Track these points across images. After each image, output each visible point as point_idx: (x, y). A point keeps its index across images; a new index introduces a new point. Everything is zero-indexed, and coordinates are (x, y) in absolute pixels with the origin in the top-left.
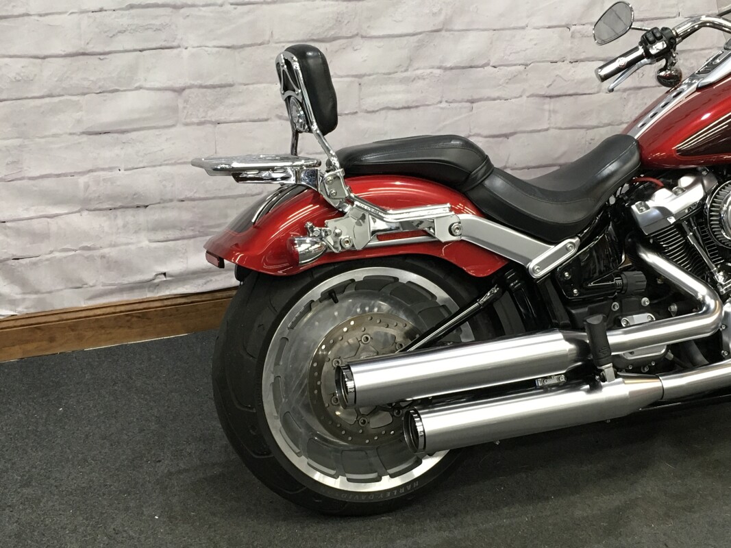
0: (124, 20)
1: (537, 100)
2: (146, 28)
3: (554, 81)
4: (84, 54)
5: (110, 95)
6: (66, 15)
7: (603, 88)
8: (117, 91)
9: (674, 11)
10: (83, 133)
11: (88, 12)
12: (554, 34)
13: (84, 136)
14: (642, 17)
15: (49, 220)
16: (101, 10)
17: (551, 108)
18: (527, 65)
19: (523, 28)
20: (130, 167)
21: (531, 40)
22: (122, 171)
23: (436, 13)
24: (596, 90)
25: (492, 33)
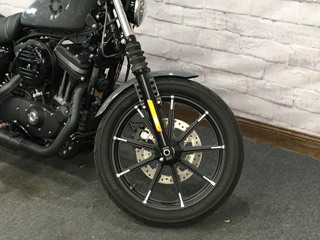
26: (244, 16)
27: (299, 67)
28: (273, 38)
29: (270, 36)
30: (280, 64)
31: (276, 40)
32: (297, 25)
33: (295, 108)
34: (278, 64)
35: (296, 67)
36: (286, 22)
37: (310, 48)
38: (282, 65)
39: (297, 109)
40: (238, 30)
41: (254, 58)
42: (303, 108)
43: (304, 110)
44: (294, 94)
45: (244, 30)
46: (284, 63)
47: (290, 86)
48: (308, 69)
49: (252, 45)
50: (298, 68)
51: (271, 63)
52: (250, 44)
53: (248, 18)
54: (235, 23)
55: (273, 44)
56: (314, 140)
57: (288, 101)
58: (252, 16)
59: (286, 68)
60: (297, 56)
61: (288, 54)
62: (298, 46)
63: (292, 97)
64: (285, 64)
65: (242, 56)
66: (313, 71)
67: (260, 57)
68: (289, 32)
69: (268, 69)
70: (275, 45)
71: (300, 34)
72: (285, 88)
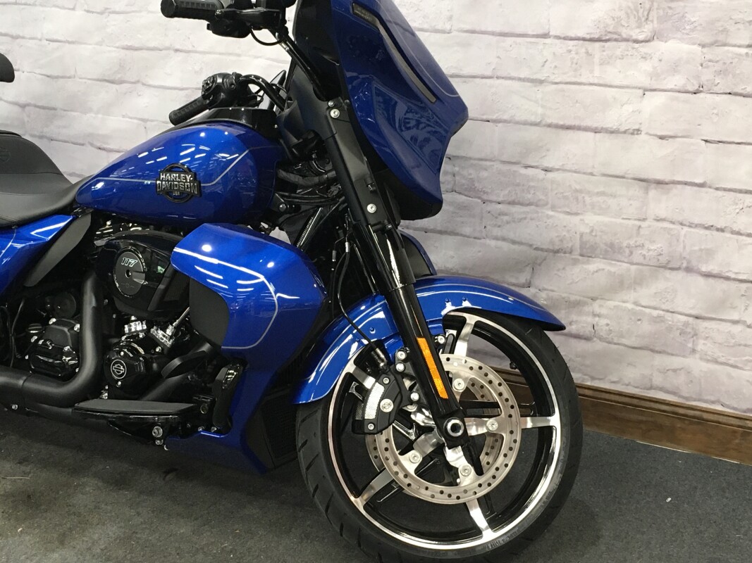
26: (488, 163)
27: (599, 257)
28: (547, 204)
29: (540, 200)
30: (563, 255)
31: (553, 208)
32: (590, 177)
33: (598, 341)
34: (559, 255)
35: (594, 259)
36: (570, 171)
37: (619, 221)
38: (567, 255)
39: (601, 343)
40: (478, 190)
41: (511, 245)
42: (612, 339)
43: (615, 344)
44: (593, 312)
45: (489, 191)
46: (570, 253)
47: (584, 297)
48: (618, 261)
49: (505, 218)
50: (599, 260)
51: (546, 253)
52: (502, 217)
53: (495, 166)
54: (470, 177)
55: (548, 215)
56: (638, 404)
57: (583, 327)
58: (504, 162)
59: (575, 262)
60: (596, 236)
61: (578, 233)
62: (598, 216)
63: (590, 319)
64: (573, 253)
65: (488, 241)
66: (628, 265)
67: (524, 241)
68: (576, 191)
69: (540, 265)
70: (552, 217)
71: (599, 194)
72: (576, 301)
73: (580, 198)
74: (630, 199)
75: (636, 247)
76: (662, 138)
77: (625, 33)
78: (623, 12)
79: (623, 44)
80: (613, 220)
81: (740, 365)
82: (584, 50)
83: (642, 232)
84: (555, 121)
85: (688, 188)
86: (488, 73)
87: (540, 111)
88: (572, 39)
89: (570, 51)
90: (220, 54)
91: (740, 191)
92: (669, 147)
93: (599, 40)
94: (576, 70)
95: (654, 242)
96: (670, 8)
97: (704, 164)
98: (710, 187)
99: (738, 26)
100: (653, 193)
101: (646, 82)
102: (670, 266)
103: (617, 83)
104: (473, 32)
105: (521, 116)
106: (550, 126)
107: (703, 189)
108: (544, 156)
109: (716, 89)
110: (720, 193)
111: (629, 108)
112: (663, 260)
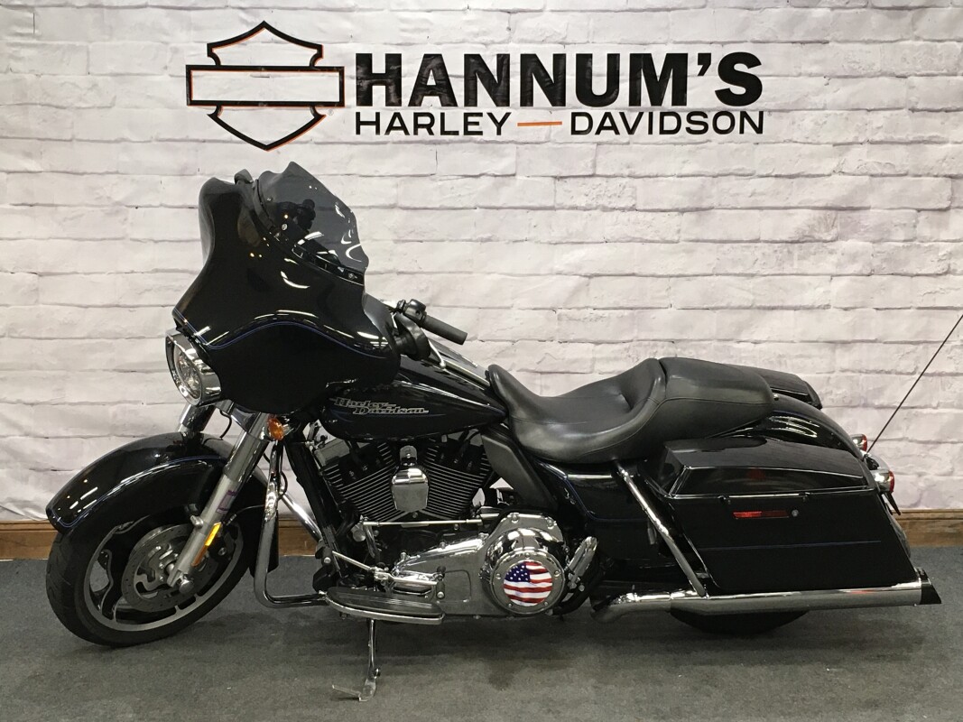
0: (150, 281)
1: (528, 375)
2: (168, 288)
3: (544, 358)
4: (118, 306)
5: (138, 341)
6: (104, 275)
7: (595, 369)
8: (144, 338)
9: (666, 302)
10: (115, 370)
11: (121, 273)
12: (541, 315)
13: (116, 374)
14: (631, 305)
15: (84, 440)
16: (132, 272)
17: (543, 384)
18: (514, 342)
19: (508, 308)
20: (151, 401)
21: (516, 319)
22: (145, 405)
23: (422, 291)
24: (589, 370)
25: (476, 311)
73: (783, 362)
74: (821, 358)
75: (826, 393)
76: (846, 309)
77: (817, 236)
78: (815, 222)
79: (816, 244)
80: (809, 375)
81: (905, 472)
82: (786, 250)
83: (831, 382)
84: (763, 305)
85: (864, 344)
86: (711, 272)
87: (752, 297)
88: (777, 242)
89: (776, 251)
90: (450, 272)
91: (902, 343)
92: (851, 316)
93: (798, 242)
94: (780, 265)
95: (838, 388)
96: (849, 217)
97: (876, 325)
98: (880, 342)
99: (898, 227)
100: (838, 351)
101: (833, 270)
102: (853, 404)
103: (809, 272)
104: (697, 241)
105: (735, 303)
106: (759, 308)
107: (876, 344)
108: (752, 333)
109: (883, 272)
110: (887, 346)
111: (821, 290)
112: (847, 401)
